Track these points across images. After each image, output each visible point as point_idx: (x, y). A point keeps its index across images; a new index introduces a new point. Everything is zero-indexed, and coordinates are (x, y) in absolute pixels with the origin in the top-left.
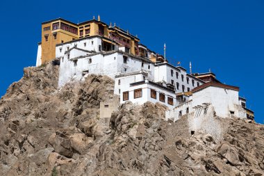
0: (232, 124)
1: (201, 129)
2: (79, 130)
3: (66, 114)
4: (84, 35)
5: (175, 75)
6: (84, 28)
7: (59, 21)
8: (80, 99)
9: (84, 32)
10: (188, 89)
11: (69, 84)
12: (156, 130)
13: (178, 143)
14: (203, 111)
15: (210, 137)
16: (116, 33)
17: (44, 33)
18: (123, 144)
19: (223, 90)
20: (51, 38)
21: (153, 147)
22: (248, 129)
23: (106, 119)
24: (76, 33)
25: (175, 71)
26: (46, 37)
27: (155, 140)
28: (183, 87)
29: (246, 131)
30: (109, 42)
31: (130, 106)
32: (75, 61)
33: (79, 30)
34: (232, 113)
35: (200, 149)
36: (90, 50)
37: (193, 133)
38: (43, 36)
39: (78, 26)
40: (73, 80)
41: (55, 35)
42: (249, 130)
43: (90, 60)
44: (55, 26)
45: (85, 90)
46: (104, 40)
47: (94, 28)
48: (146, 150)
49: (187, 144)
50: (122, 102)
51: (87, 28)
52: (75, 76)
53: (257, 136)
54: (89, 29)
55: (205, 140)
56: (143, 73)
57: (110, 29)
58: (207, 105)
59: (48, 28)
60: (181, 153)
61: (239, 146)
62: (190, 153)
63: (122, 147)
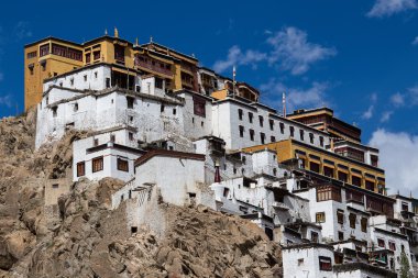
0: (180, 214)
1: (144, 224)
2: (22, 225)
3: (34, 195)
4: (92, 61)
5: (246, 117)
6: (93, 50)
7: (50, 42)
8: (55, 170)
9: (92, 56)
10: (273, 139)
11: (45, 146)
12: (93, 226)
13: (111, 247)
14: (147, 194)
15: (152, 237)
16: (145, 54)
17: (28, 62)
18: (62, 248)
19: (177, 160)
20: (38, 69)
21: (88, 253)
22: (200, 223)
23: (54, 206)
24: (80, 58)
25: (246, 111)
26: (31, 68)
27: (91, 242)
28: (263, 136)
29: (197, 226)
30: (123, 71)
31: (84, 185)
32: (55, 109)
33: (84, 53)
34: (193, 195)
35: (140, 255)
36: (82, 89)
37: (134, 230)
38: (26, 67)
39: (82, 47)
40: (51, 138)
41: (44, 64)
42: (201, 225)
43: (77, 105)
44: (44, 50)
45: (61, 155)
46: (114, 69)
47: (106, 50)
48: (79, 258)
49: (122, 248)
50: (76, 179)
51: (96, 50)
52: (55, 133)
53: (210, 232)
54: (99, 52)
55: (146, 241)
56: (129, 128)
57: (135, 49)
58: (151, 185)
59: (33, 54)
60: (114, 262)
61: (185, 249)
62: (127, 263)
63: (60, 253)
